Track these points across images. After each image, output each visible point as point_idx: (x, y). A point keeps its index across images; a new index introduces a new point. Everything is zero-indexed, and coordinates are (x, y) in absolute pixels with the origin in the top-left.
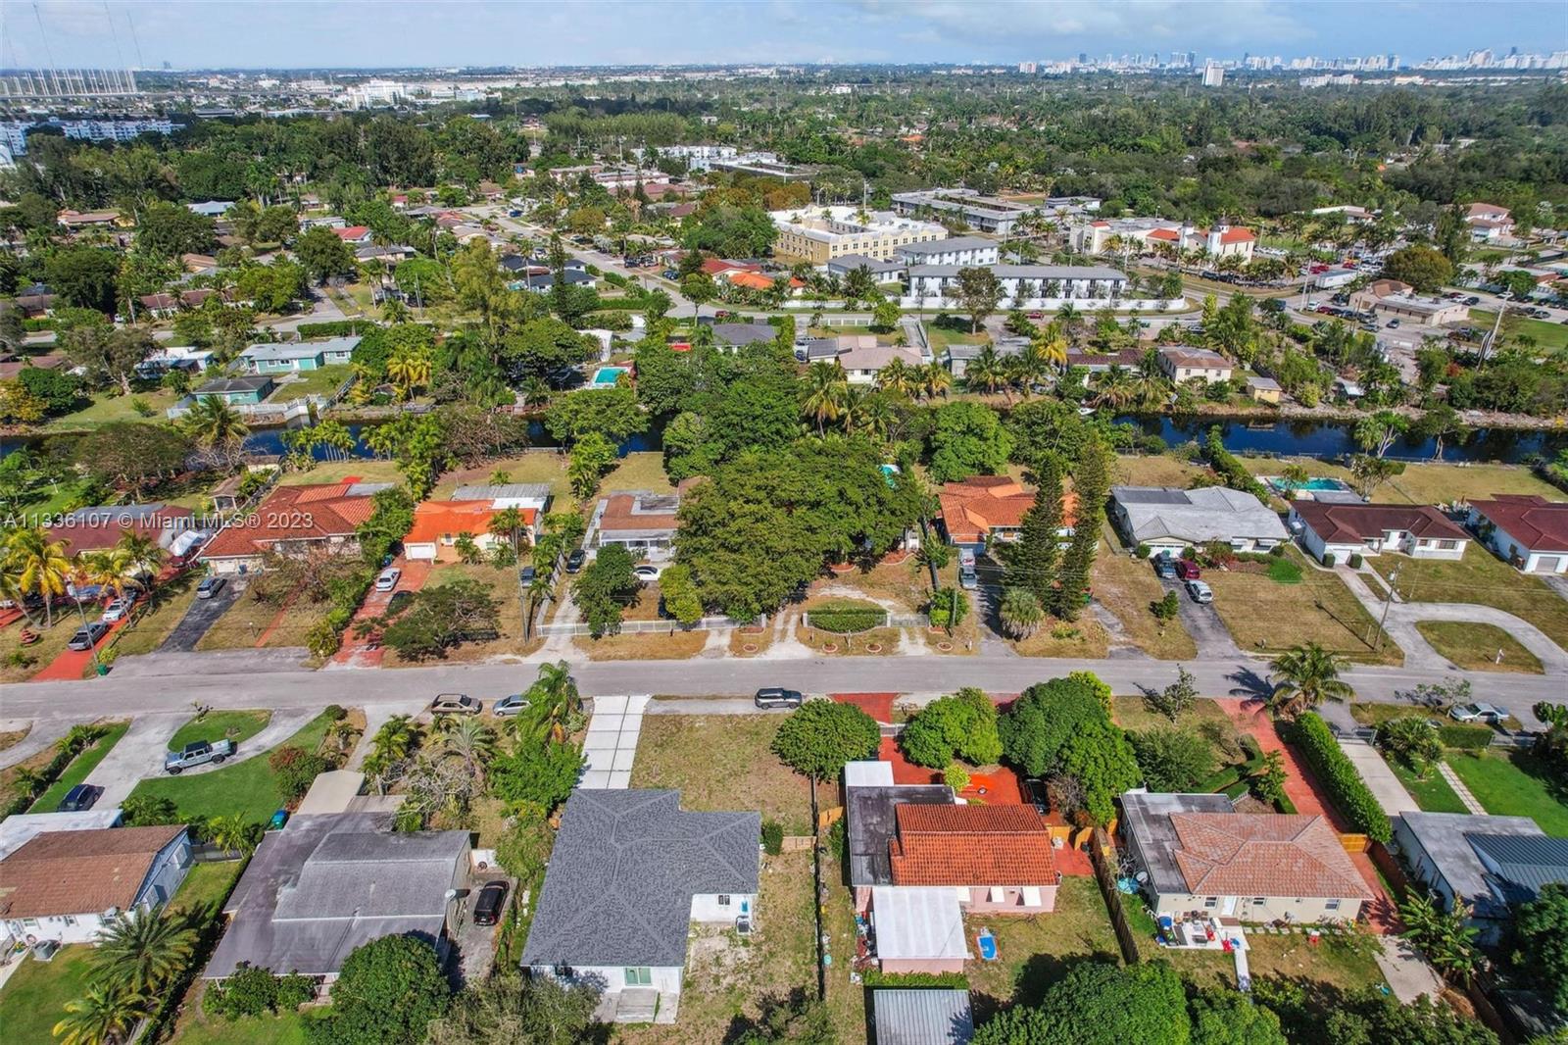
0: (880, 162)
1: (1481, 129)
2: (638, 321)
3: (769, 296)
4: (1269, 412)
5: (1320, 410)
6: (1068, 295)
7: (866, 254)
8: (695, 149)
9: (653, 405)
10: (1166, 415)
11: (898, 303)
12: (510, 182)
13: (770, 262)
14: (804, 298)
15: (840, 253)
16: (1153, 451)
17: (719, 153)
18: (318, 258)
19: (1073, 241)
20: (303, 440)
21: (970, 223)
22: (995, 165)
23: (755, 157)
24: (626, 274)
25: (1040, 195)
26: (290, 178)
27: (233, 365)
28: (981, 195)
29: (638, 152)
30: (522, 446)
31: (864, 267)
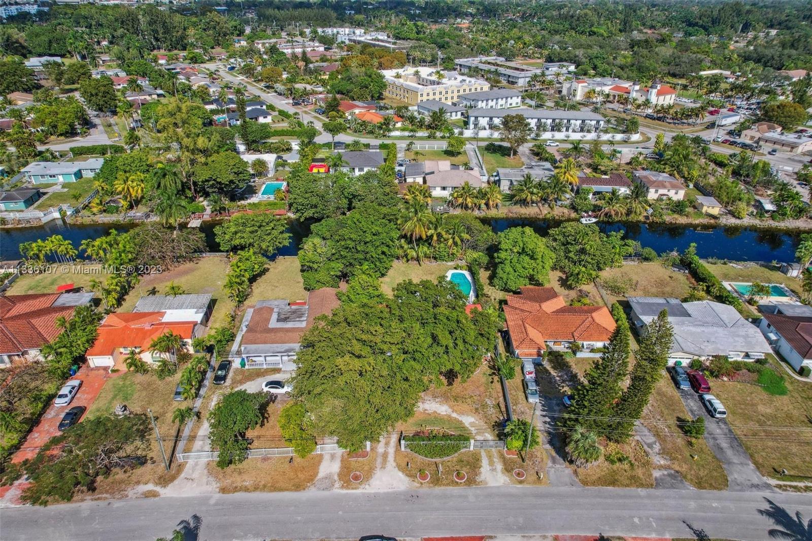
0: (447, 39)
1: (780, 24)
2: (295, 145)
3: (380, 128)
4: (712, 221)
5: (747, 221)
6: (567, 130)
7: (440, 99)
8: (341, 30)
9: (298, 214)
10: (645, 223)
11: (461, 133)
12: (231, 48)
13: (382, 103)
14: (403, 130)
15: (425, 98)
16: (647, 259)
17: (354, 33)
18: (94, 99)
19: (565, 92)
20: (35, 251)
21: (502, 79)
22: (513, 42)
23: (375, 35)
24: (291, 110)
25: (539, 61)
26: (99, 43)
27: (16, 177)
28: (507, 60)
29: (308, 31)
30: (201, 252)
31: (441, 110)
